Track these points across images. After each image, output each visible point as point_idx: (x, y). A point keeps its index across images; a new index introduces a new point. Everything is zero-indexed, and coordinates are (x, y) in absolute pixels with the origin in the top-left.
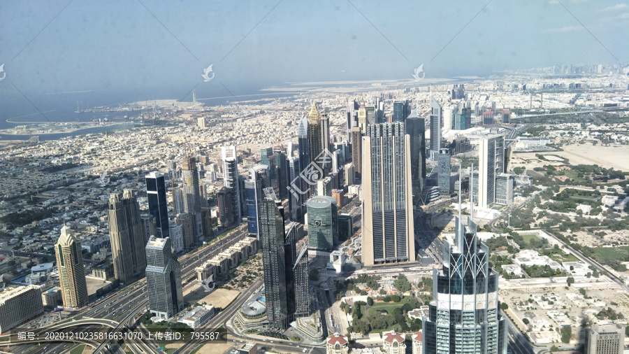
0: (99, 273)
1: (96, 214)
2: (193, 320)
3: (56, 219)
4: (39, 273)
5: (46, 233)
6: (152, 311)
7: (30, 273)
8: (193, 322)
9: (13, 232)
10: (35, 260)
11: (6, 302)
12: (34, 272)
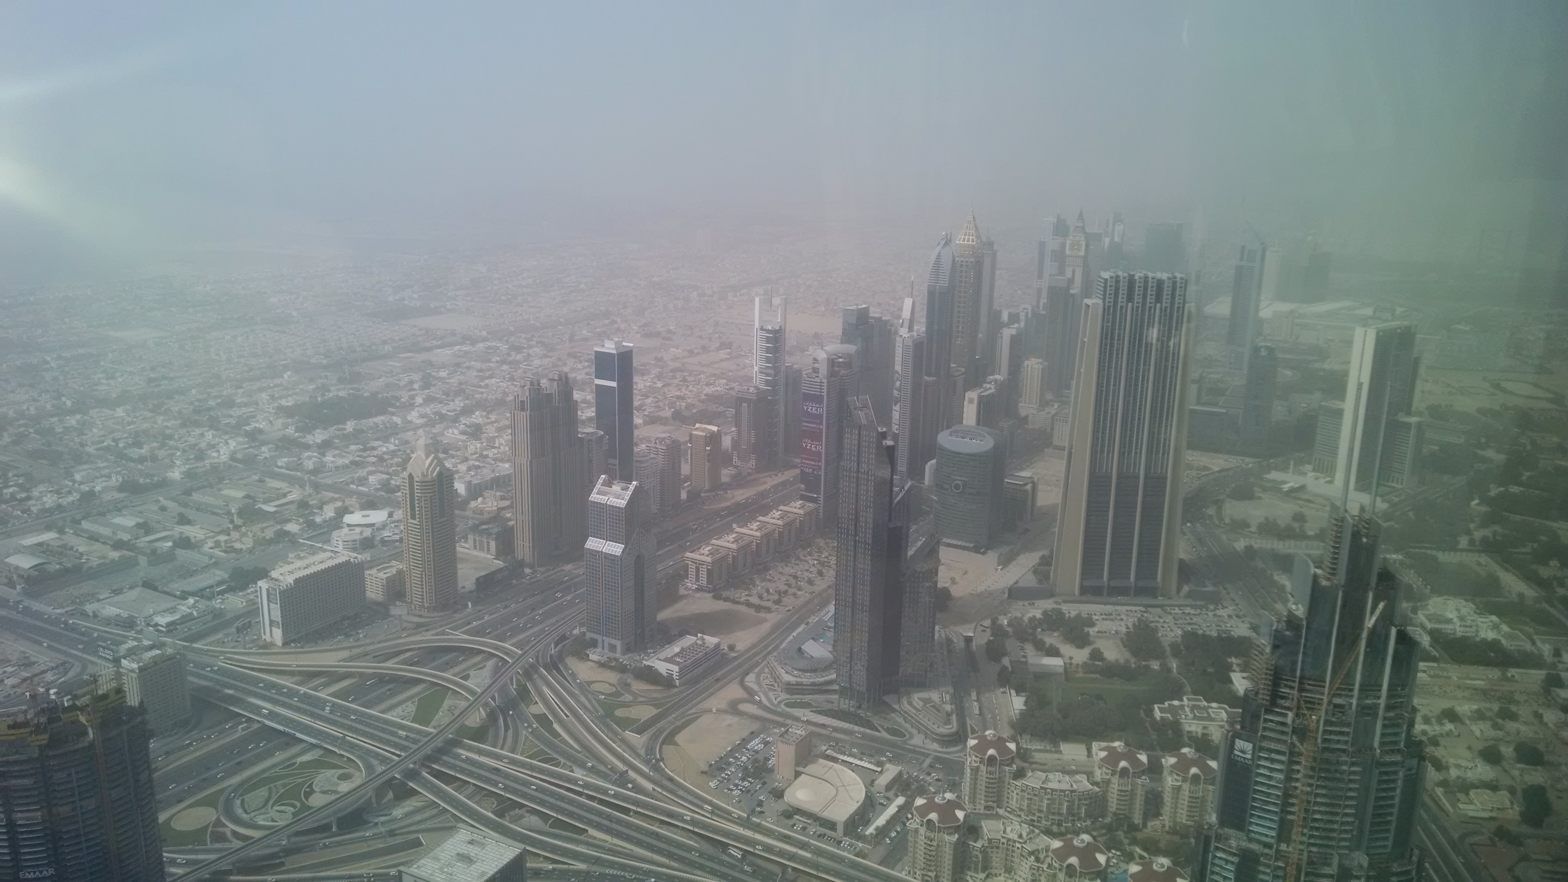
0: (481, 542)
1: (477, 417)
2: (677, 664)
3: (397, 420)
4: (358, 530)
5: (374, 448)
6: (589, 635)
7: (339, 527)
8: (676, 668)
9: (309, 439)
10: (352, 501)
11: (297, 581)
12: (348, 525)
